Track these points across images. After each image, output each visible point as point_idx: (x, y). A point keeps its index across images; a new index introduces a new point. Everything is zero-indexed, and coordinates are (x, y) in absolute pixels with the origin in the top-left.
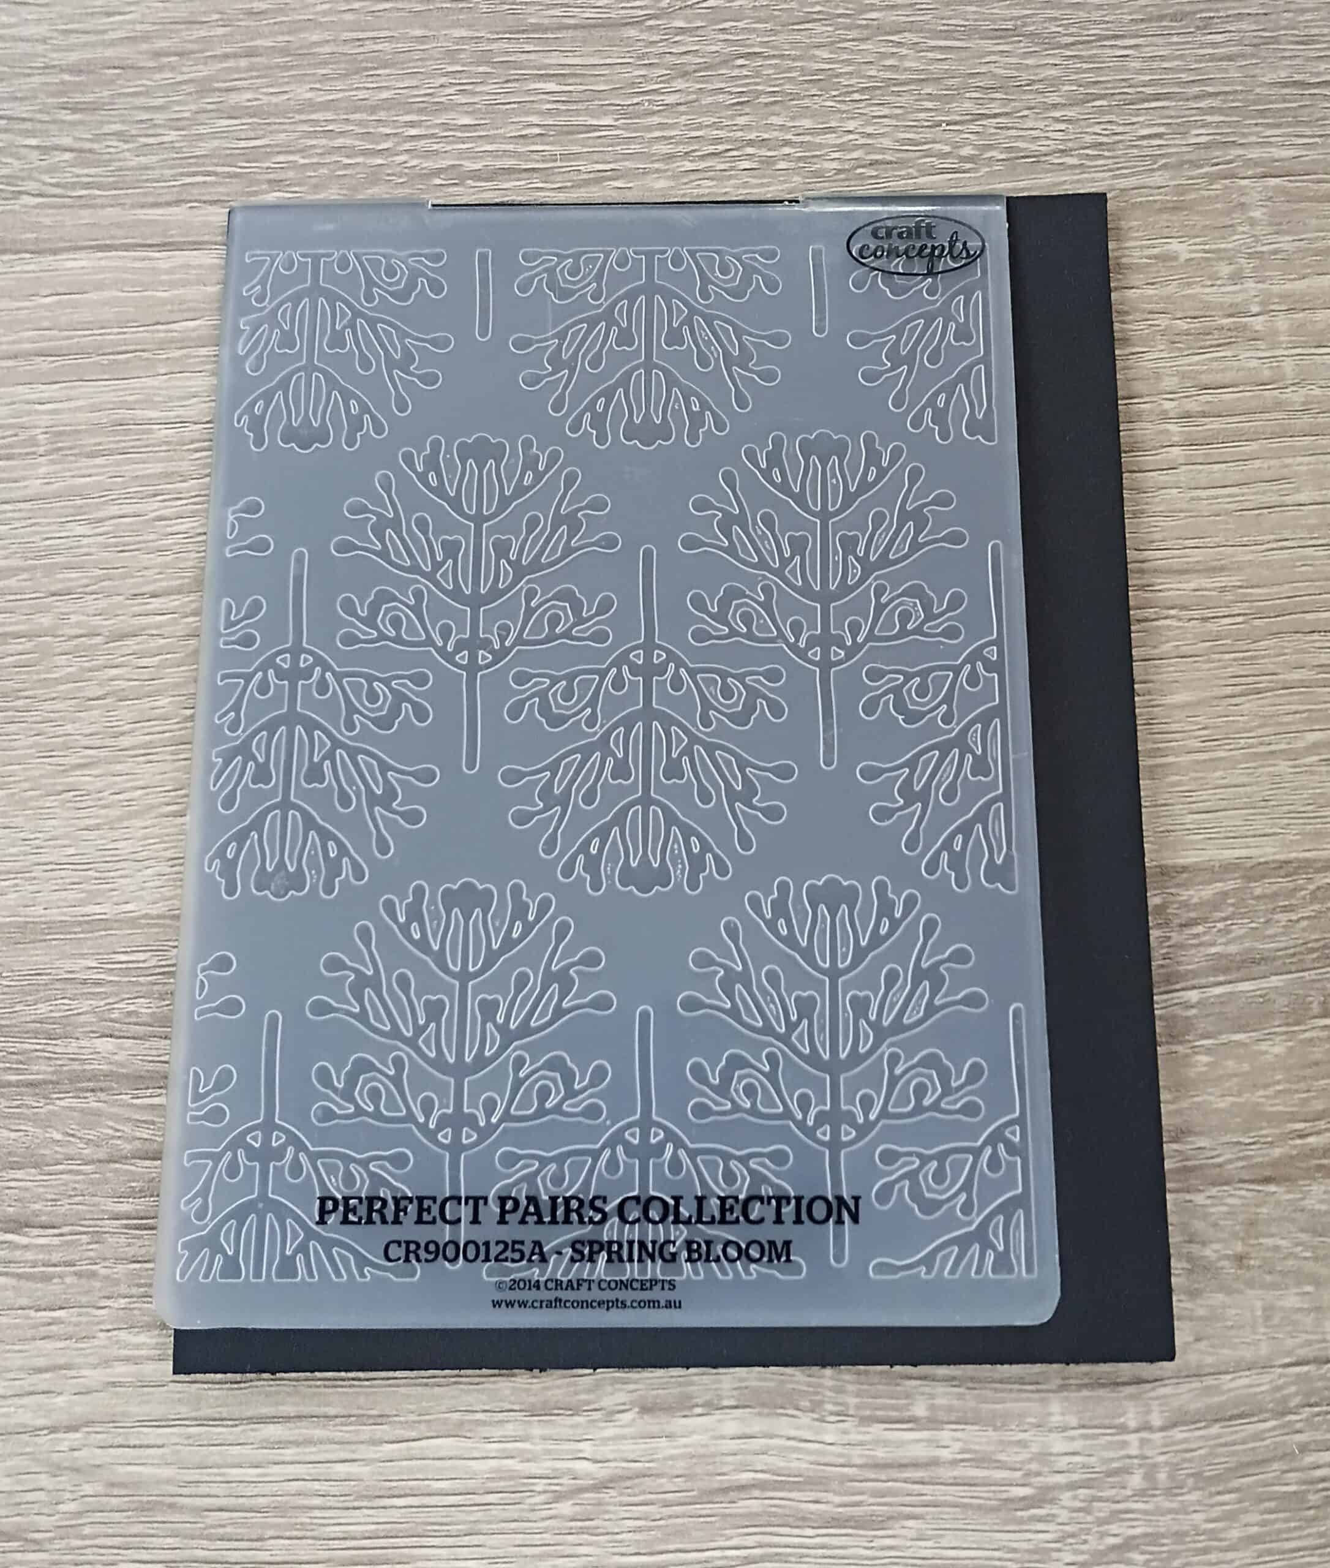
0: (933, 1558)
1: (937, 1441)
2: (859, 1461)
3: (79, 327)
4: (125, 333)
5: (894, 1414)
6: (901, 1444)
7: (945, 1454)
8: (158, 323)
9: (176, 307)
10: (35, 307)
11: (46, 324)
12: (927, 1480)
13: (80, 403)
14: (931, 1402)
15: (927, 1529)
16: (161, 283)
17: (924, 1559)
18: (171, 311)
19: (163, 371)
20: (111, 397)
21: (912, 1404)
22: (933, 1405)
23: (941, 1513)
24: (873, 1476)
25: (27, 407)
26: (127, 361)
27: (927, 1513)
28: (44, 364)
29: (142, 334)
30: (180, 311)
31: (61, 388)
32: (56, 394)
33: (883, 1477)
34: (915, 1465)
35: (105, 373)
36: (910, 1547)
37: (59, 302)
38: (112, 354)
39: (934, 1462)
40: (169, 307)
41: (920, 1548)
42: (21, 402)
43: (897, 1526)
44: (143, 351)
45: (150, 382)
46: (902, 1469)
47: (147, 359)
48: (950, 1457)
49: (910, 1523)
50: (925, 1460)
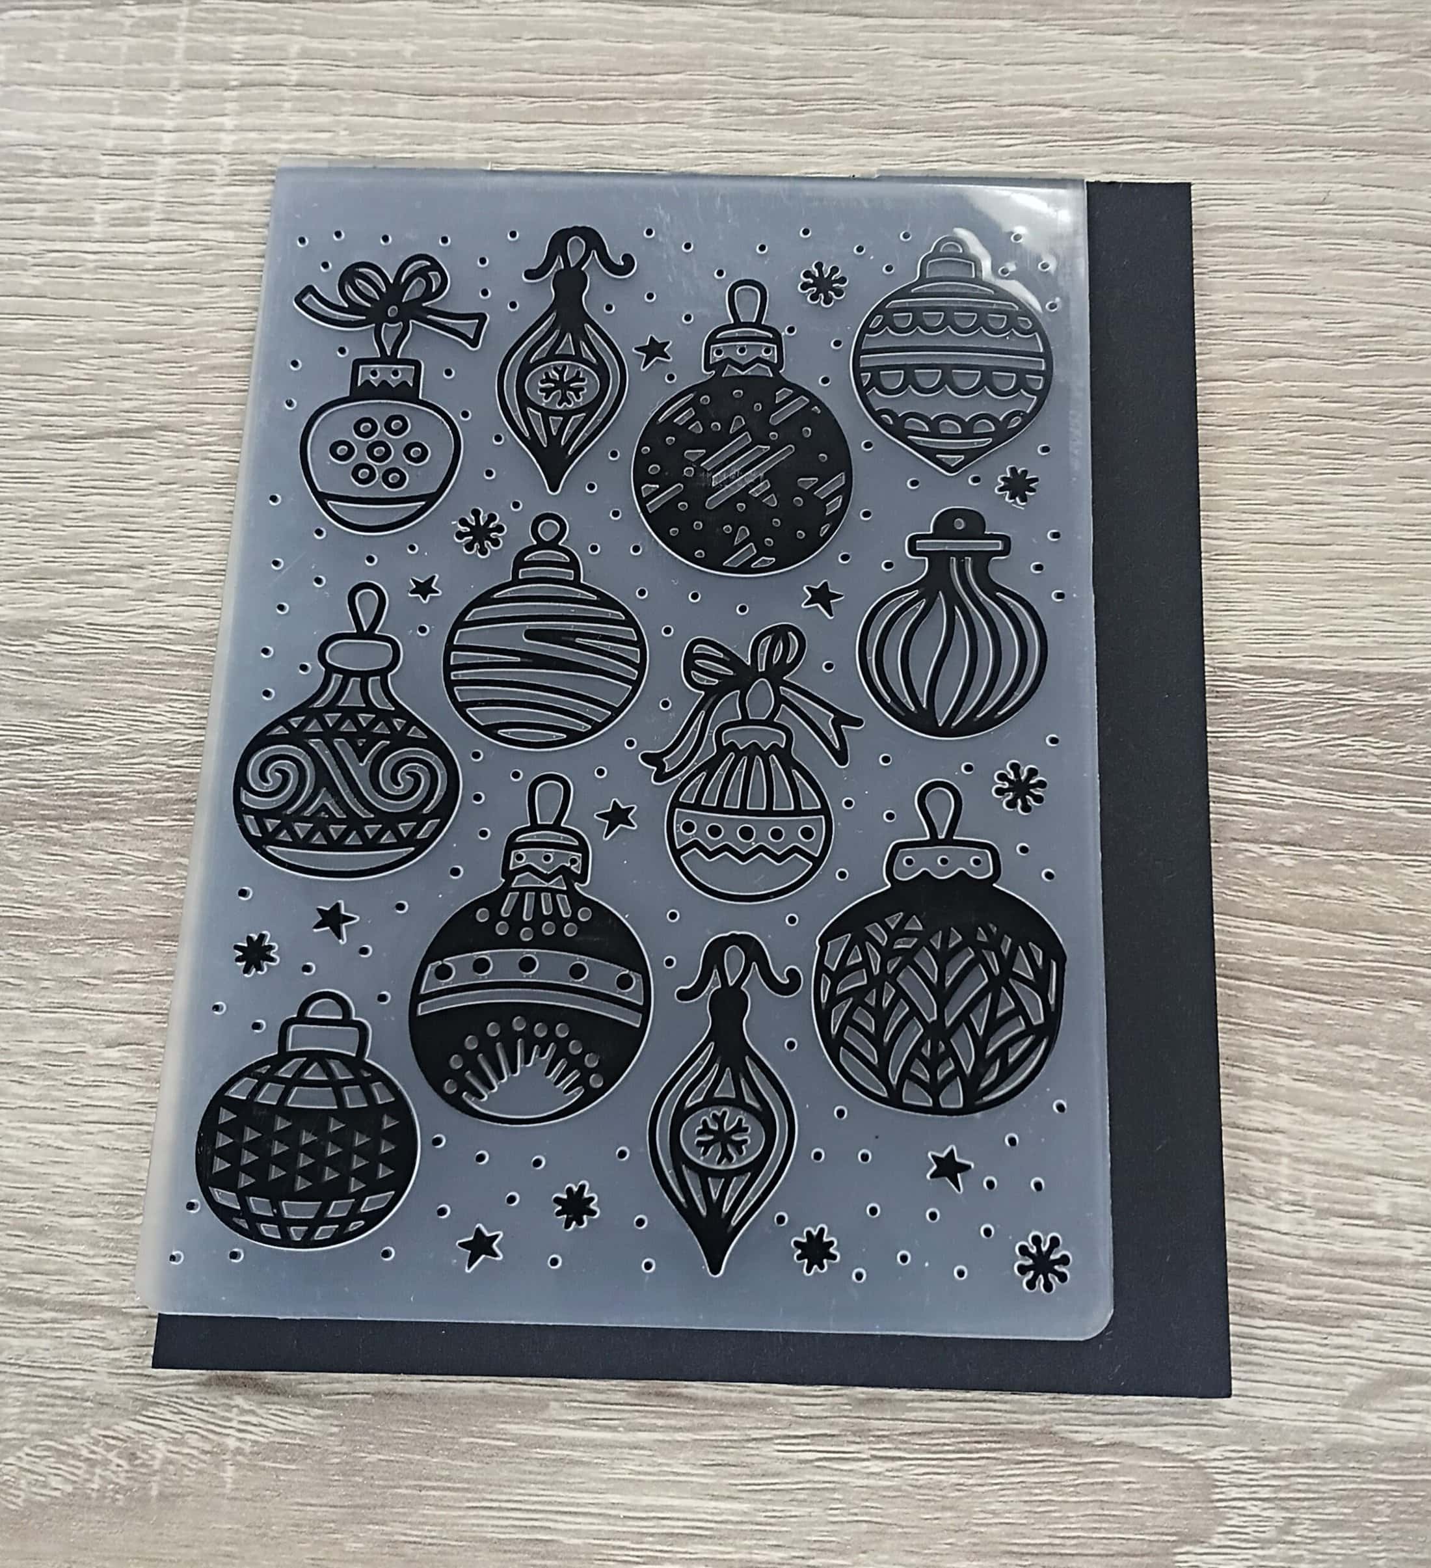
0: (1390, 1362)
1: (1398, 1241)
2: (1314, 1254)
3: (560, 71)
4: (605, 81)
5: (1353, 1209)
6: (1360, 1241)
7: (1406, 1255)
8: (639, 74)
9: (658, 60)
10: (517, 50)
11: (527, 66)
12: (1385, 1280)
13: (557, 144)
14: (1395, 1200)
15: (1385, 1331)
16: (645, 36)
17: (1381, 1362)
18: (654, 64)
19: (642, 120)
20: (588, 139)
21: (1373, 1201)
22: (1396, 1204)
23: (1401, 1315)
24: (1330, 1271)
25: (504, 143)
26: (607, 107)
27: (1386, 1315)
28: (522, 104)
29: (623, 83)
30: (662, 63)
31: (539, 129)
32: (533, 133)
33: (1340, 1273)
34: (1376, 1264)
35: (583, 117)
36: (1367, 1348)
37: (541, 46)
38: (593, 99)
39: (1396, 1263)
40: (651, 60)
41: (1378, 1350)
42: (497, 138)
43: (1353, 1325)
44: (624, 99)
45: (628, 129)
46: (1360, 1266)
47: (626, 107)
48: (1412, 1259)
49: (1367, 1323)
50: (1386, 1260)
